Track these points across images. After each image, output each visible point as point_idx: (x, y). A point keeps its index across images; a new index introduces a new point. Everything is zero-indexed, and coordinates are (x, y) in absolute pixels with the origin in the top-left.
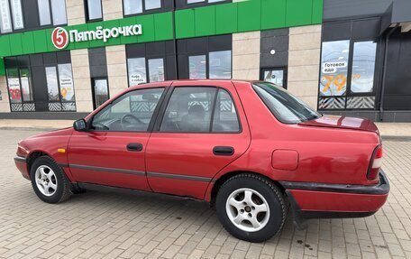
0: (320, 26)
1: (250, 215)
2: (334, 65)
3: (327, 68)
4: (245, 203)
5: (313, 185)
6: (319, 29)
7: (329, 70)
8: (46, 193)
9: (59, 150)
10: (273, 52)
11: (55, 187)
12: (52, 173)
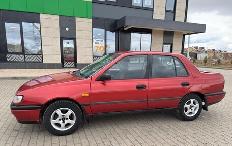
4: (190, 105)
6: (91, 21)
7: (97, 43)
8: (62, 129)
9: (83, 95)
10: (67, 29)
11: (73, 122)
12: (70, 112)
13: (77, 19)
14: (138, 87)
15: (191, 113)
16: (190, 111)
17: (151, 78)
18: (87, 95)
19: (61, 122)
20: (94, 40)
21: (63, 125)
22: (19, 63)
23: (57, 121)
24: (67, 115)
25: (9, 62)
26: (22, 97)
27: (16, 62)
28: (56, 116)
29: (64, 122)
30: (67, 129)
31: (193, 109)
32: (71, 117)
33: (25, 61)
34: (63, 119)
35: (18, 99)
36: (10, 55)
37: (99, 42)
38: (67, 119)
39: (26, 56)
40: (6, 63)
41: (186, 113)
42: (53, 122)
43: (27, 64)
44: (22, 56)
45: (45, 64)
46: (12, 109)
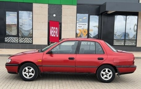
0: (76, 6)
1: (107, 76)
2: (82, 25)
3: (79, 26)
4: (106, 72)
5: (122, 66)
6: (75, 7)
7: (80, 27)
8: (28, 77)
9: (39, 61)
10: (54, 15)
11: (33, 75)
12: (32, 69)
13: (63, 7)
14: (70, 59)
15: (106, 78)
16: (106, 76)
17: (79, 54)
18: (41, 61)
19: (27, 74)
20: (77, 24)
21: (28, 75)
22: (14, 44)
23: (25, 73)
24: (31, 70)
25: (7, 43)
26: (11, 60)
27: (12, 43)
28: (25, 71)
29: (29, 74)
30: (30, 78)
31: (108, 75)
32: (33, 72)
33: (19, 43)
34: (29, 72)
35: (9, 61)
36: (7, 38)
37: (83, 26)
38: (30, 72)
39: (20, 38)
40: (4, 44)
41: (102, 77)
42: (23, 73)
43: (20, 45)
44: (16, 38)
45: (34, 45)
46: (6, 65)
